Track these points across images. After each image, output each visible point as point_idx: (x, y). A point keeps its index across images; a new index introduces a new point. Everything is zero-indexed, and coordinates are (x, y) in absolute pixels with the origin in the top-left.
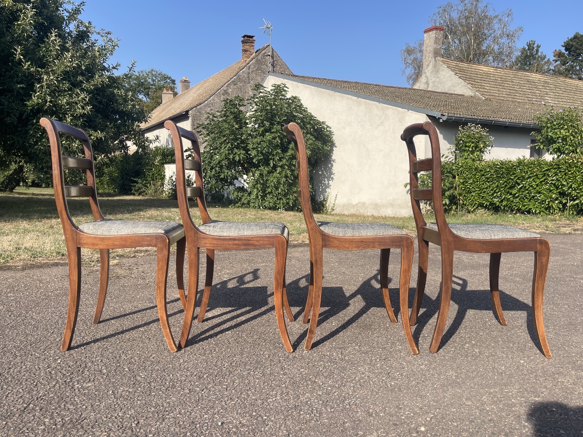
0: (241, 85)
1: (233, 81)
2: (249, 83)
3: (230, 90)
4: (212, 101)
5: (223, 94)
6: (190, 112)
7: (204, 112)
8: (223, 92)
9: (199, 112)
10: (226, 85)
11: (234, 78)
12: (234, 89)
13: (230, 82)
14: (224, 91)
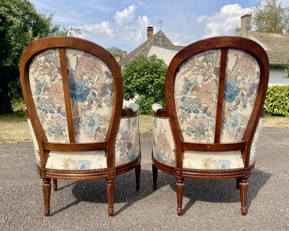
10: (139, 52)
11: (143, 48)
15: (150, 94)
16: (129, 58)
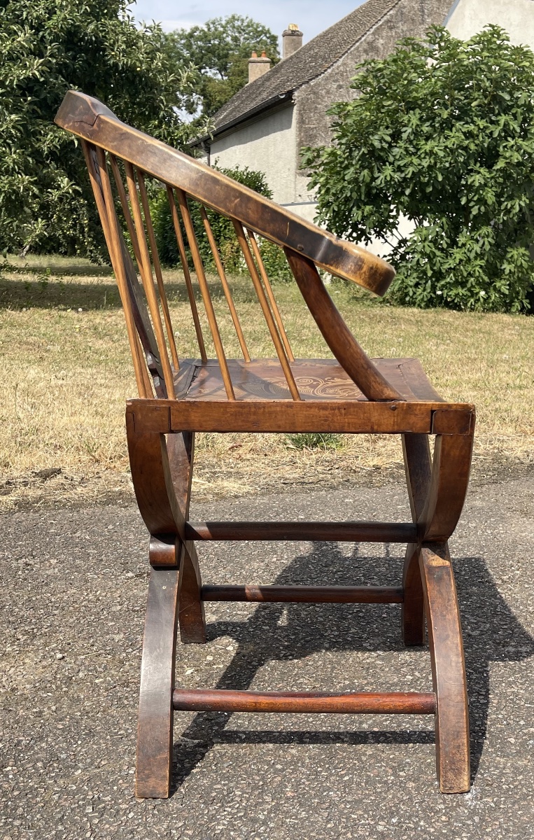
0: (405, 29)
1: (388, 21)
2: (423, 22)
3: (381, 41)
4: (341, 68)
5: (366, 51)
6: (296, 94)
7: (323, 92)
8: (365, 46)
9: (314, 93)
10: (372, 30)
11: (391, 12)
12: (389, 38)
13: (380, 23)
14: (368, 43)
15: (475, 211)
16: (324, 59)
